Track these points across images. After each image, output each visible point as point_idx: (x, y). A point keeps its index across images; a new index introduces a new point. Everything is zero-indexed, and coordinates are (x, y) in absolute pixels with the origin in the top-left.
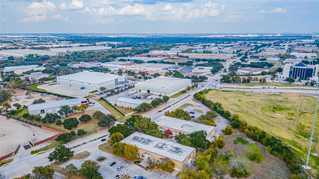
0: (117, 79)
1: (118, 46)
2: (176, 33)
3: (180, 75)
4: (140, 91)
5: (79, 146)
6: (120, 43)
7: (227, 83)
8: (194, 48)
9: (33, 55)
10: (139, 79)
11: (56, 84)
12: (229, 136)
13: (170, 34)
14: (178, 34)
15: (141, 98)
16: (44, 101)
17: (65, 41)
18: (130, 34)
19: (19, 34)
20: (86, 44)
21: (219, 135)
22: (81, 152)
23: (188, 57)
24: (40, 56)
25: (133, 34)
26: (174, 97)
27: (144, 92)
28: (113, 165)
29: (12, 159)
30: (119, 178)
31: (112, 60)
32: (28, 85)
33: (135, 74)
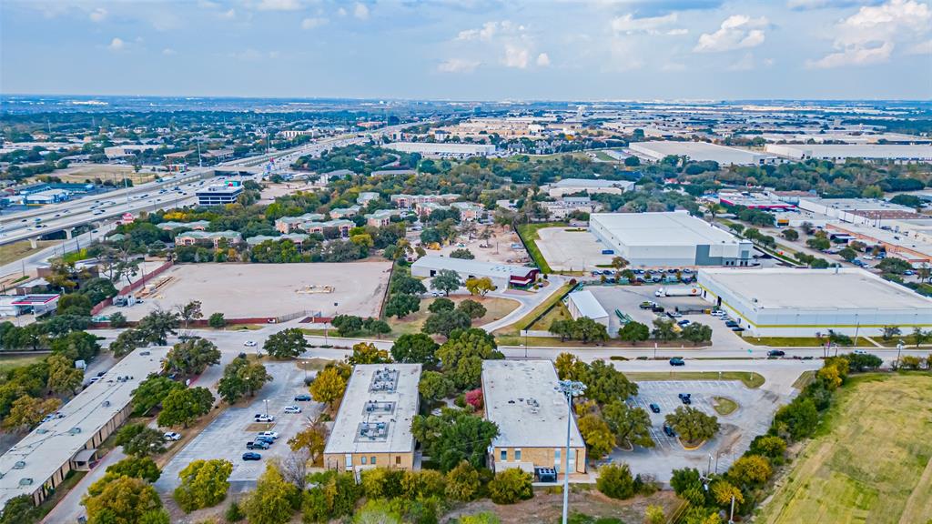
0: (709, 246)
4: (705, 293)
11: (585, 230)
15: (662, 310)
27: (711, 299)
28: (300, 400)
29: (262, 327)
30: (258, 421)
31: (875, 193)
32: (536, 222)
33: (828, 247)
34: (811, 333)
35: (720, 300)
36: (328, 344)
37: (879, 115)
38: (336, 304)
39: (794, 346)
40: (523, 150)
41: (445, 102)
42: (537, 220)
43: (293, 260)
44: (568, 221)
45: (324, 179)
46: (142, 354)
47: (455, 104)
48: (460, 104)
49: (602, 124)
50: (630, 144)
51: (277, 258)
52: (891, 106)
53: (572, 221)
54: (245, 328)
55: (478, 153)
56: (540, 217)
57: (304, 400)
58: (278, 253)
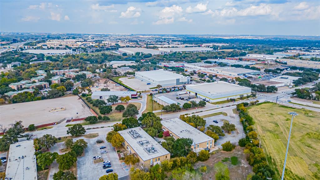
0: (179, 79)
1: (221, 48)
2: (306, 36)
3: (245, 82)
4: (190, 92)
5: (97, 128)
6: (225, 45)
7: (300, 98)
8: (306, 54)
9: (139, 53)
10: (203, 82)
11: (134, 78)
12: (227, 152)
13: (296, 36)
14: (308, 36)
15: (184, 99)
16: (109, 90)
17: (177, 42)
18: (249, 36)
19: (149, 35)
20: (194, 45)
21: (218, 149)
22: (94, 133)
23: (286, 64)
24: (145, 54)
25: (251, 36)
26: (215, 104)
27: (193, 94)
28: (102, 148)
29: (52, 127)
30: (95, 159)
31: (199, 61)
32: (115, 77)
33: (204, 76)
34: (226, 99)
35: (196, 94)
36: (90, 128)
37: (177, 39)
38: (77, 113)
39: (224, 103)
40: (83, 51)
41: (29, 33)
42: (115, 76)
43: (34, 100)
44: (126, 75)
45: (9, 66)
46: (17, 146)
47: (34, 34)
48: (36, 34)
49: (101, 42)
50: (119, 49)
51: (26, 100)
52: (178, 36)
53: (128, 75)
54: (45, 128)
55: (66, 53)
56: (116, 74)
57: (104, 148)
58: (26, 98)
